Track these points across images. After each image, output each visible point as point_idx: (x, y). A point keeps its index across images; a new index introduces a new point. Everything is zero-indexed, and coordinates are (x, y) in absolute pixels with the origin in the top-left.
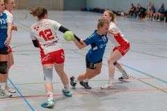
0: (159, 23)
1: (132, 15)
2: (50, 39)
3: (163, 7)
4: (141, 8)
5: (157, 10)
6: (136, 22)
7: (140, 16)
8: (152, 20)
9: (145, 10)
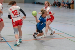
0: (66, 9)
1: (55, 5)
2: (16, 15)
3: (68, 2)
4: (59, 2)
5: (65, 3)
6: (56, 8)
7: (58, 6)
8: (63, 8)
9: (60, 3)
